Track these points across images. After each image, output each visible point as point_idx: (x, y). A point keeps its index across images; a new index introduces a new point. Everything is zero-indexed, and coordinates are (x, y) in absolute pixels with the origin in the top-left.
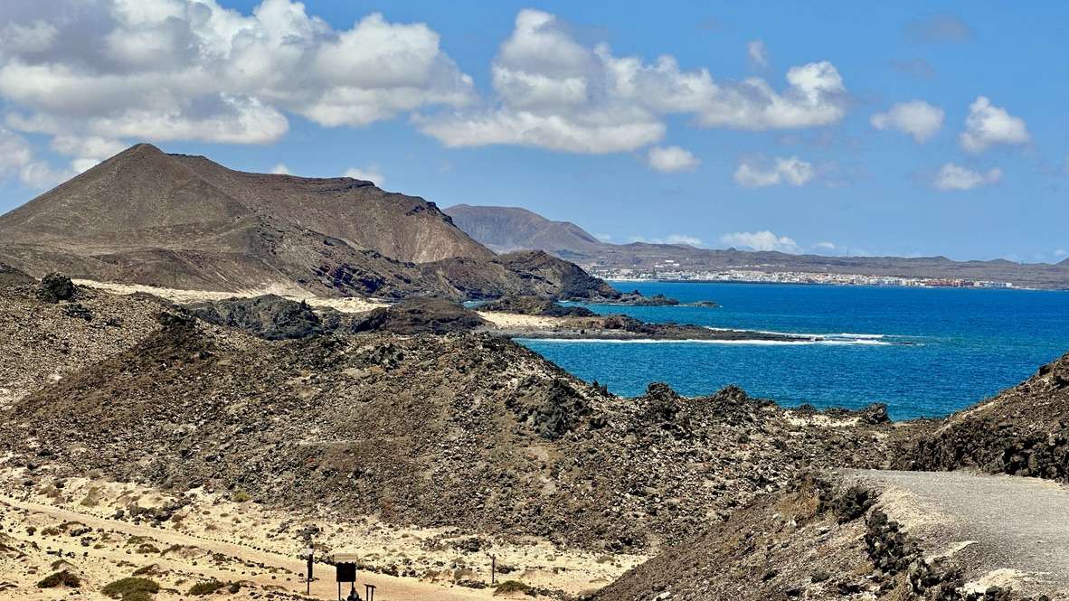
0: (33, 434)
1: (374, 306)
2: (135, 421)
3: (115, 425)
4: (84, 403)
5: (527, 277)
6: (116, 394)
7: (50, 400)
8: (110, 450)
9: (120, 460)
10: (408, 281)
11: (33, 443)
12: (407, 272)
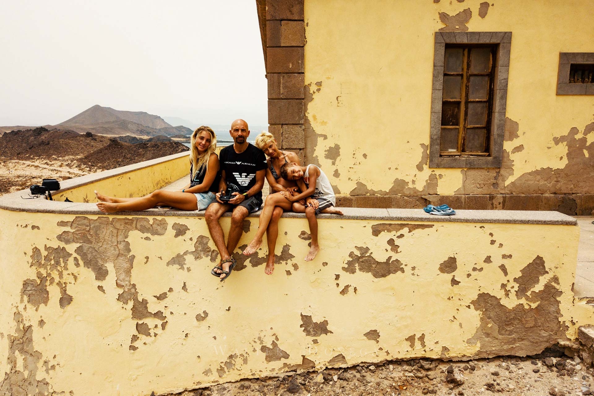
0: (89, 162)
1: (149, 137)
2: (109, 159)
3: (105, 160)
4: (99, 156)
5: (180, 131)
6: (105, 154)
7: (92, 156)
8: (105, 164)
9: (107, 166)
10: (156, 132)
11: (90, 164)
12: (155, 130)
